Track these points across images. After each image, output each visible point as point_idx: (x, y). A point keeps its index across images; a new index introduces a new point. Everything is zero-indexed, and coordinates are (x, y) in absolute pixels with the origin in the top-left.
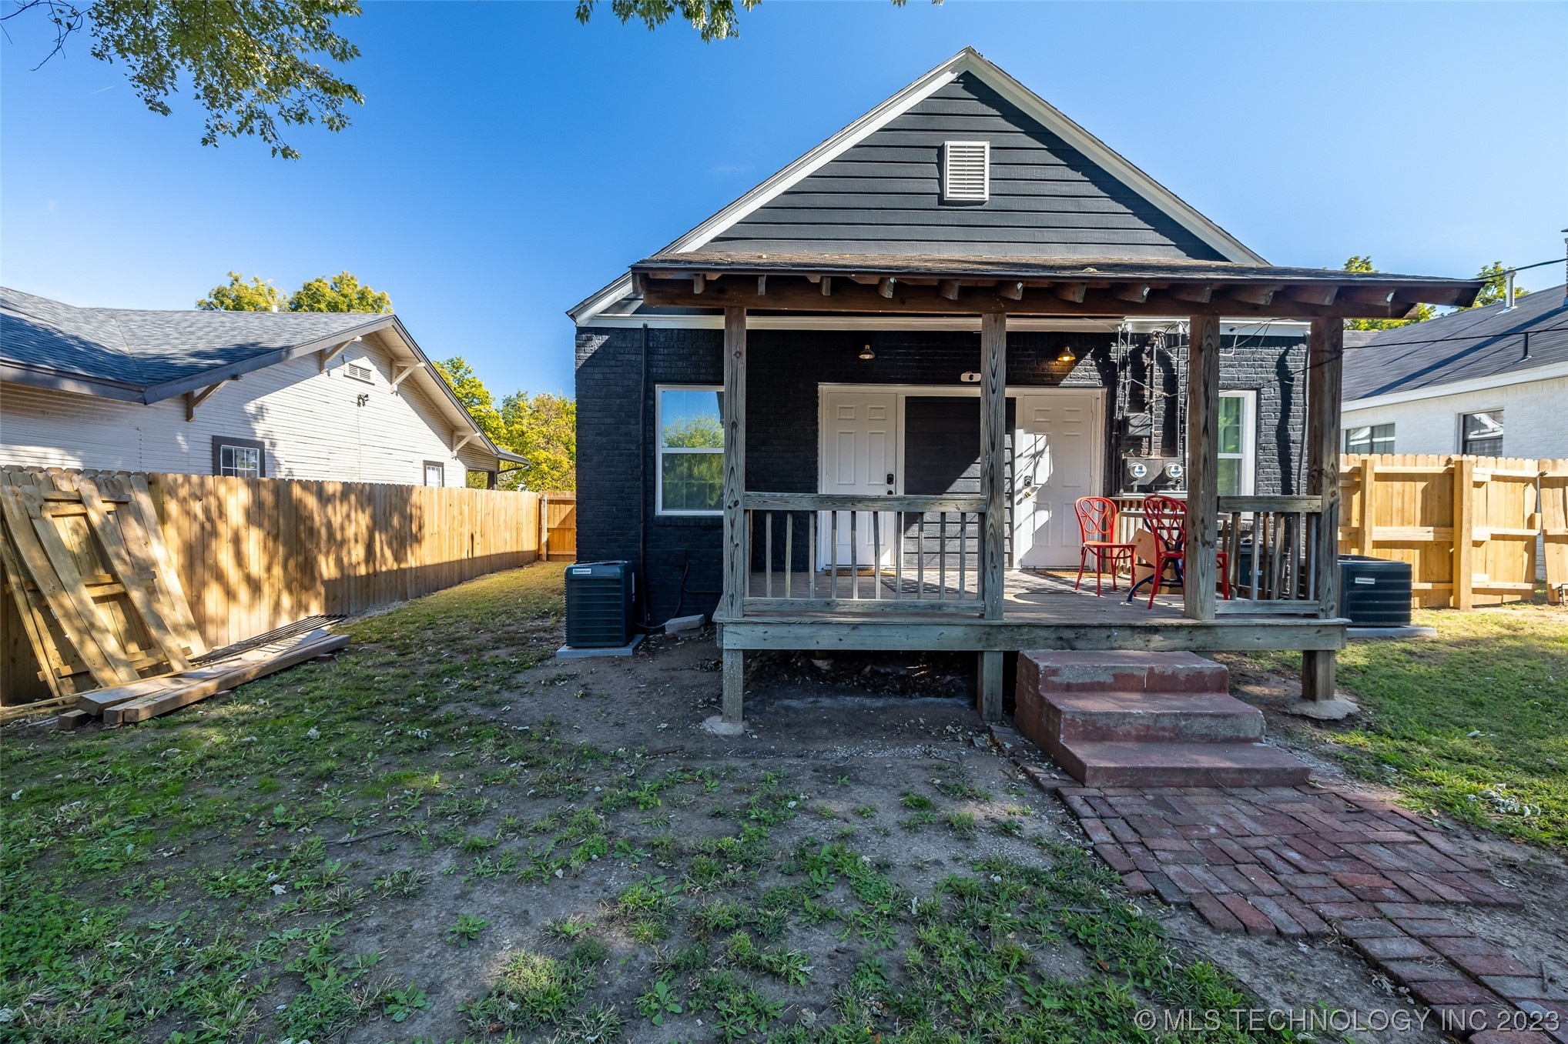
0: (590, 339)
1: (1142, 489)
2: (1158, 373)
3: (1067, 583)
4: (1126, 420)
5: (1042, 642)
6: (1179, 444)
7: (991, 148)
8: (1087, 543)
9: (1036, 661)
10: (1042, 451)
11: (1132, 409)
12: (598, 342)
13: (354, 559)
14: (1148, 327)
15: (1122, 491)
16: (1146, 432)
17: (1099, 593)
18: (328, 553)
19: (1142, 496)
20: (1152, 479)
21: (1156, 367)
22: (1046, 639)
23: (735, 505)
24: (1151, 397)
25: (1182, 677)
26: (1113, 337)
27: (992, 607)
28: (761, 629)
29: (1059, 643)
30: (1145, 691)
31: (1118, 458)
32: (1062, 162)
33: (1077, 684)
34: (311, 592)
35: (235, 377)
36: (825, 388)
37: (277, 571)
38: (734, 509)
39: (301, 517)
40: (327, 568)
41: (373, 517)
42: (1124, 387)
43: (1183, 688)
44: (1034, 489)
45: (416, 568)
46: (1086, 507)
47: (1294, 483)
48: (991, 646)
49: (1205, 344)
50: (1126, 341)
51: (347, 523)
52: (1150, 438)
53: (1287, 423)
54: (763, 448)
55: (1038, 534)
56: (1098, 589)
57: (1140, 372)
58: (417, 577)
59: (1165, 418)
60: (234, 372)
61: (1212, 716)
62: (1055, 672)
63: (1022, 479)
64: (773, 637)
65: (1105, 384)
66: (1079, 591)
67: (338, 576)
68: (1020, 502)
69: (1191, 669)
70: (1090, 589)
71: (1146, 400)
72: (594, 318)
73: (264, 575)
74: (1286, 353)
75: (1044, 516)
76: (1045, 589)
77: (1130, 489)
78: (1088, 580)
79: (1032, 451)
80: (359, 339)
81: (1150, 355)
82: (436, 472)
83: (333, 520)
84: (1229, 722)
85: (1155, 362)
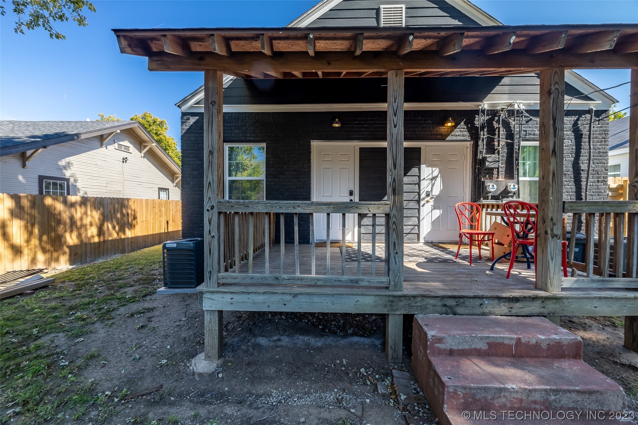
0: (188, 119)
1: (494, 198)
2: (503, 132)
3: (450, 253)
4: (484, 159)
5: (431, 308)
6: (515, 172)
7: (406, 8)
8: (463, 231)
9: (425, 328)
10: (437, 177)
11: (487, 153)
12: (193, 120)
13: (89, 234)
14: (497, 106)
15: (482, 199)
16: (496, 165)
17: (471, 262)
18: (71, 231)
19: (494, 202)
20: (499, 192)
21: (501, 129)
22: (434, 306)
23: (212, 209)
24: (499, 146)
25: (544, 346)
26: (476, 112)
27: (395, 282)
28: (228, 296)
29: (444, 309)
30: (513, 356)
31: (480, 180)
32: (447, 15)
33: (458, 350)
34: (60, 252)
35: (45, 147)
36: (315, 144)
37: (35, 242)
38: (211, 212)
39: (52, 214)
40: (71, 239)
41: (103, 214)
42: (483, 140)
43: (545, 354)
44: (432, 198)
45: (132, 238)
46: (462, 208)
47: (583, 194)
48: (394, 311)
49: (553, 88)
50: (484, 114)
51: (85, 217)
52: (498, 169)
53: (579, 160)
54: (281, 176)
55: (435, 223)
56: (470, 259)
57: (492, 131)
58: (132, 242)
59: (507, 157)
60: (44, 144)
61: (578, 392)
62: (440, 340)
63: (425, 193)
64: (237, 302)
65: (472, 138)
66: (458, 260)
67: (79, 244)
68: (423, 205)
69: (552, 340)
70: (464, 258)
71: (496, 148)
72: (191, 107)
73: (24, 244)
74: (578, 120)
75: (437, 213)
76: (436, 258)
77: (487, 198)
78: (465, 251)
79: (431, 177)
80: (119, 131)
81: (498, 122)
82: (165, 193)
83: (75, 215)
84: (594, 397)
85: (501, 126)
